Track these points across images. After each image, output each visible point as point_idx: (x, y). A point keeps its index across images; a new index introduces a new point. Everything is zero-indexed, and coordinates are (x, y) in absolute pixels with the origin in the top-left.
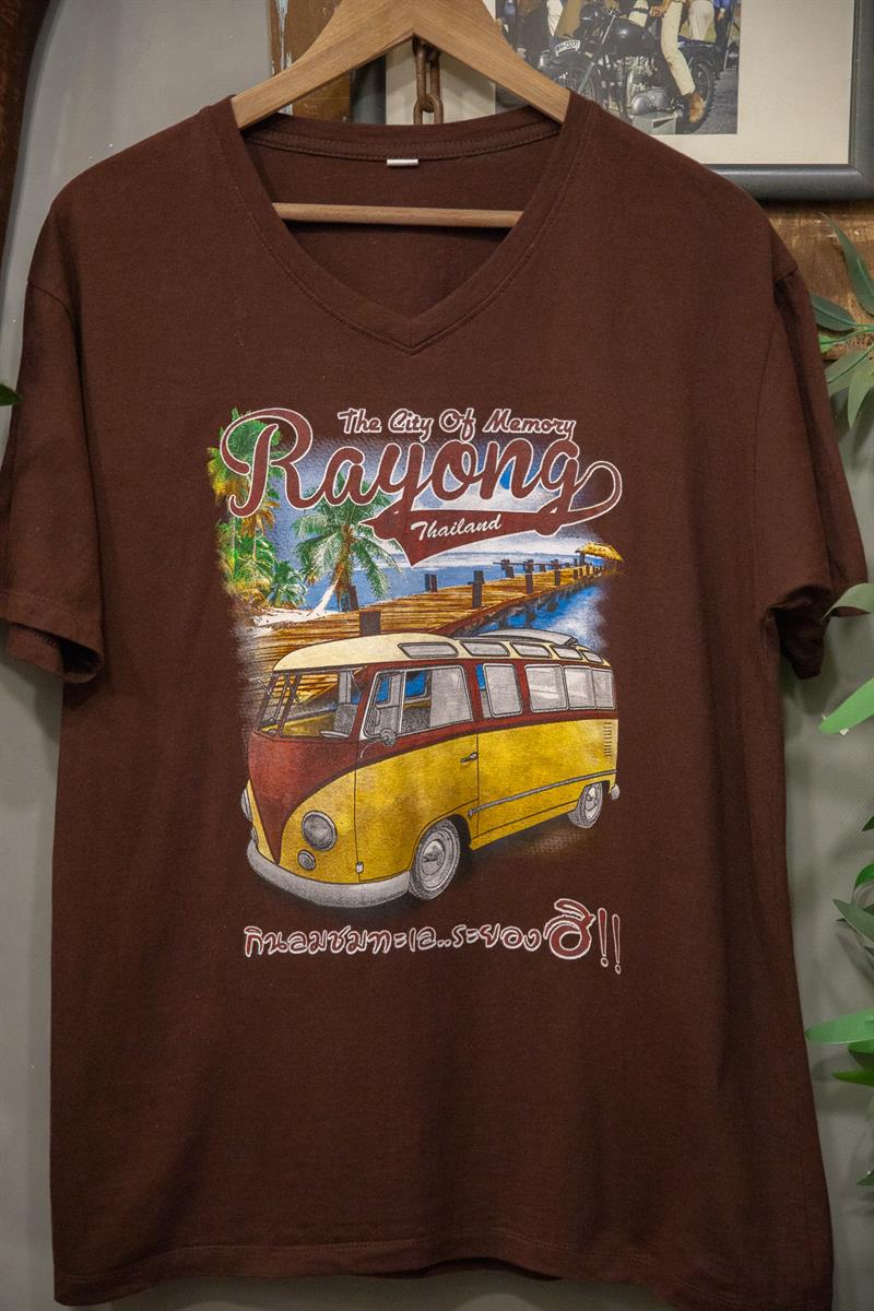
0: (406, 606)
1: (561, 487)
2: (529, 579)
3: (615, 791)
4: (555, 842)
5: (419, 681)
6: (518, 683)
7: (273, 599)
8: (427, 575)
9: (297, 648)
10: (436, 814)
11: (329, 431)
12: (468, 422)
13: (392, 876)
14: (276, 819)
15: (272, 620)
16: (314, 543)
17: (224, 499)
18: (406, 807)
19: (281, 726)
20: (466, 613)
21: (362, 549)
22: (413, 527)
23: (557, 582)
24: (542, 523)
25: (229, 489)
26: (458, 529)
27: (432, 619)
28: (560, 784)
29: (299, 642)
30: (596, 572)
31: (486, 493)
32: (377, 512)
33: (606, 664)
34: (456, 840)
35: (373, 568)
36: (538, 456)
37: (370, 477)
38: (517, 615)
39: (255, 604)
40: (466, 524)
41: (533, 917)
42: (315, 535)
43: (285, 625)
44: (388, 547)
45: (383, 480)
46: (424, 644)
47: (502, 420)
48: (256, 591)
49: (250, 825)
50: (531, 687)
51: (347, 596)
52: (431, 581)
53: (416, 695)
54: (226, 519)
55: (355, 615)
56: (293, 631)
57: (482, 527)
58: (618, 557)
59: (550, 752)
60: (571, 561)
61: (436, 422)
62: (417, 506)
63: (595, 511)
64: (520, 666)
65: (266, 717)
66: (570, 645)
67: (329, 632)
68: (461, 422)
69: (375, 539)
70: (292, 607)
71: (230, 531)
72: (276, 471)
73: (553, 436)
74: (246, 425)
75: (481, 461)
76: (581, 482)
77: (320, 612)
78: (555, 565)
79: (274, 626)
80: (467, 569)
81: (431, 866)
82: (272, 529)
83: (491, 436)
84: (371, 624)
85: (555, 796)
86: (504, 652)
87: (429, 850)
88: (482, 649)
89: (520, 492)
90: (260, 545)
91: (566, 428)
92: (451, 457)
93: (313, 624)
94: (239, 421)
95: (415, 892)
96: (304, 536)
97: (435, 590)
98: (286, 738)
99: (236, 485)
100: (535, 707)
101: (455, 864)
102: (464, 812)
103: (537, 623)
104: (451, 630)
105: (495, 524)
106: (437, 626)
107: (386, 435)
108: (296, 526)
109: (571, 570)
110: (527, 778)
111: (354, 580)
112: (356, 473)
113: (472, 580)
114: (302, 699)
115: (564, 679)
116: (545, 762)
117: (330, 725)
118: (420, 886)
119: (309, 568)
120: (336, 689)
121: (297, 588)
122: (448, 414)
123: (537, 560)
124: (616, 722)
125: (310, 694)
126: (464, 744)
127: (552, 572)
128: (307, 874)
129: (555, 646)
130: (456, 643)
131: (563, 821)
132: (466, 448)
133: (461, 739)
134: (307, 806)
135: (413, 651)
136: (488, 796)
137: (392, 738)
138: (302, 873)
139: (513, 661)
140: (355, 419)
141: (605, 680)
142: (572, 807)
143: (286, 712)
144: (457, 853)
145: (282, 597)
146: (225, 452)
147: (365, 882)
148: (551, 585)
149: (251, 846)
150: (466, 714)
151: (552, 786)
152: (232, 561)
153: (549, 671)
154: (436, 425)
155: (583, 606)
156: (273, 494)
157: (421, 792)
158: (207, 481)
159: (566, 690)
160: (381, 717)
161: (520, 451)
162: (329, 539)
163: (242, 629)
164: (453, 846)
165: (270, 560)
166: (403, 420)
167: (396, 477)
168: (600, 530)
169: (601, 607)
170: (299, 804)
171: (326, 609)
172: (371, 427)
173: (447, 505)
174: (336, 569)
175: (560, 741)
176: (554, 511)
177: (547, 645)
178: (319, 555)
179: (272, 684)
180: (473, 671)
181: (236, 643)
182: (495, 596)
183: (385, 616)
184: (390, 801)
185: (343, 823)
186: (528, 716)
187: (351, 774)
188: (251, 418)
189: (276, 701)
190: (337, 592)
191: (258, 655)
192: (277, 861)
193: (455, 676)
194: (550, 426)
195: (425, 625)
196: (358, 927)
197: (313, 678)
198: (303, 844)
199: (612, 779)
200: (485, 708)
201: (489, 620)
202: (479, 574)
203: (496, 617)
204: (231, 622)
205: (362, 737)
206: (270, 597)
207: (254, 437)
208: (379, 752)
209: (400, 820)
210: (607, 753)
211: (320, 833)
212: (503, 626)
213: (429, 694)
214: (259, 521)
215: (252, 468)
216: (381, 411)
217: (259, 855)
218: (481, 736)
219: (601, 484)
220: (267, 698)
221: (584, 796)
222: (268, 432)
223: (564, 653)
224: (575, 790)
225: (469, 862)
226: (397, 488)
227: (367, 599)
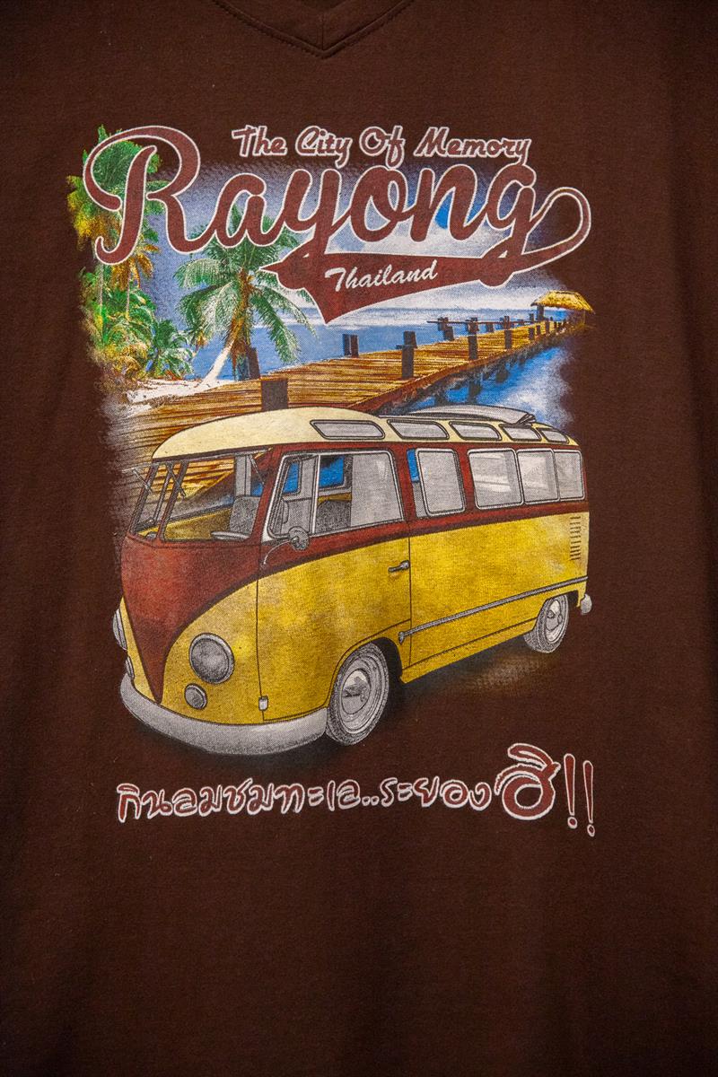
0: (319, 373)
1: (513, 224)
2: (472, 341)
3: (586, 603)
4: (508, 672)
5: (337, 468)
6: (459, 473)
7: (152, 369)
8: (345, 336)
9: (182, 428)
10: (359, 637)
11: (221, 154)
12: (395, 143)
13: (305, 714)
14: (157, 647)
15: (151, 395)
16: (203, 295)
17: (88, 241)
18: (321, 625)
19: (162, 528)
20: (394, 385)
21: (264, 302)
22: (328, 274)
23: (508, 344)
24: (489, 270)
25: (94, 228)
26: (384, 278)
27: (353, 392)
28: (512, 600)
29: (185, 421)
30: (558, 328)
31: (418, 234)
32: (282, 255)
33: (573, 443)
34: (384, 670)
35: (278, 324)
36: (483, 185)
37: (273, 211)
38: (458, 387)
39: (130, 375)
40: (394, 272)
41: (480, 769)
42: (204, 285)
43: (167, 400)
44: (297, 298)
45: (290, 216)
46: (343, 422)
47: (438, 141)
48: (130, 359)
49: (124, 655)
50: (476, 478)
51: (245, 360)
52: (350, 343)
53: (334, 485)
54: (91, 266)
55: (256, 385)
56: (177, 408)
57: (414, 276)
58: (587, 307)
59: (500, 559)
60: (525, 317)
61: (356, 144)
62: (333, 248)
63: (557, 251)
64: (461, 453)
65: (144, 517)
66: (525, 423)
67: (222, 406)
68: (387, 143)
69: (280, 288)
70: (176, 378)
71: (97, 282)
72: (154, 206)
73: (503, 160)
74: (116, 148)
75: (412, 192)
76: (537, 216)
77: (211, 382)
78: (506, 323)
79: (153, 402)
80: (395, 329)
81: (353, 704)
82: (149, 280)
83: (424, 161)
84: (275, 396)
85: (506, 614)
86: (441, 434)
87: (350, 682)
88: (415, 430)
89: (460, 233)
90: (134, 300)
91: (518, 149)
92: (374, 188)
93: (202, 397)
94: (108, 142)
95: (333, 734)
96: (190, 286)
97: (355, 355)
98: (168, 543)
99: (104, 222)
100: (481, 503)
101: (383, 701)
102: (393, 635)
103: (484, 396)
104: (374, 406)
105: (430, 273)
106: (359, 400)
107: (293, 159)
108: (180, 274)
109: (525, 329)
110: (472, 592)
111: (254, 341)
112: (256, 206)
113: (402, 343)
114: (188, 493)
115: (518, 466)
116: (494, 571)
117: (224, 524)
118: (340, 728)
119: (196, 327)
120: (232, 479)
121: (182, 353)
122: (370, 133)
123: (482, 318)
124: (586, 515)
125: (199, 486)
126: (393, 549)
127: (501, 332)
128: (197, 714)
129: (505, 425)
130: (382, 422)
131: (517, 646)
132: (393, 176)
133: (390, 543)
134: (196, 627)
135: (330, 430)
136: (422, 616)
137: (303, 538)
138: (191, 712)
139: (453, 446)
140: (253, 139)
141: (571, 465)
142: (528, 627)
143: (169, 511)
144: (385, 688)
145: (163, 365)
146: (90, 182)
147: (271, 721)
148: (500, 348)
149: (126, 681)
150: (395, 513)
151: (502, 602)
152: (100, 320)
153: (498, 457)
154: (355, 147)
155: (541, 373)
156: (150, 235)
157: (341, 607)
158: (67, 218)
159: (520, 481)
160: (289, 512)
161: (459, 180)
162: (222, 290)
163: (113, 407)
164: (380, 678)
165: (147, 319)
166: (314, 140)
167: (306, 211)
168: (563, 274)
169: (565, 372)
170: (186, 626)
171: (218, 377)
172: (274, 149)
173: (370, 248)
174: (232, 327)
175: (513, 544)
176: (503, 255)
177: (496, 425)
178: (210, 310)
179: (151, 475)
180: (403, 456)
181: (105, 424)
182: (431, 363)
183: (294, 385)
184: (302, 619)
185: (242, 647)
186: (472, 515)
187: (252, 586)
188: (123, 138)
189: (156, 497)
190: (232, 356)
191: (134, 440)
192: (158, 700)
193: (381, 465)
194: (498, 147)
195: (342, 399)
196: (262, 780)
197: (203, 466)
198: (191, 677)
199: (581, 588)
200: (418, 503)
201: (423, 394)
202: (410, 336)
203: (432, 389)
204: (97, 398)
205: (266, 537)
206: (148, 366)
207: (126, 163)
208: (286, 556)
209: (314, 643)
210: (575, 556)
211: (213, 661)
212: (441, 401)
213: (349, 484)
214: (133, 270)
215: (123, 203)
216: (286, 128)
217: (135, 694)
218: (415, 540)
219: (564, 217)
220: (145, 493)
221: (544, 612)
222: (144, 156)
223: (515, 433)
224: (532, 606)
225: (400, 697)
226: (307, 225)
227: (270, 363)
